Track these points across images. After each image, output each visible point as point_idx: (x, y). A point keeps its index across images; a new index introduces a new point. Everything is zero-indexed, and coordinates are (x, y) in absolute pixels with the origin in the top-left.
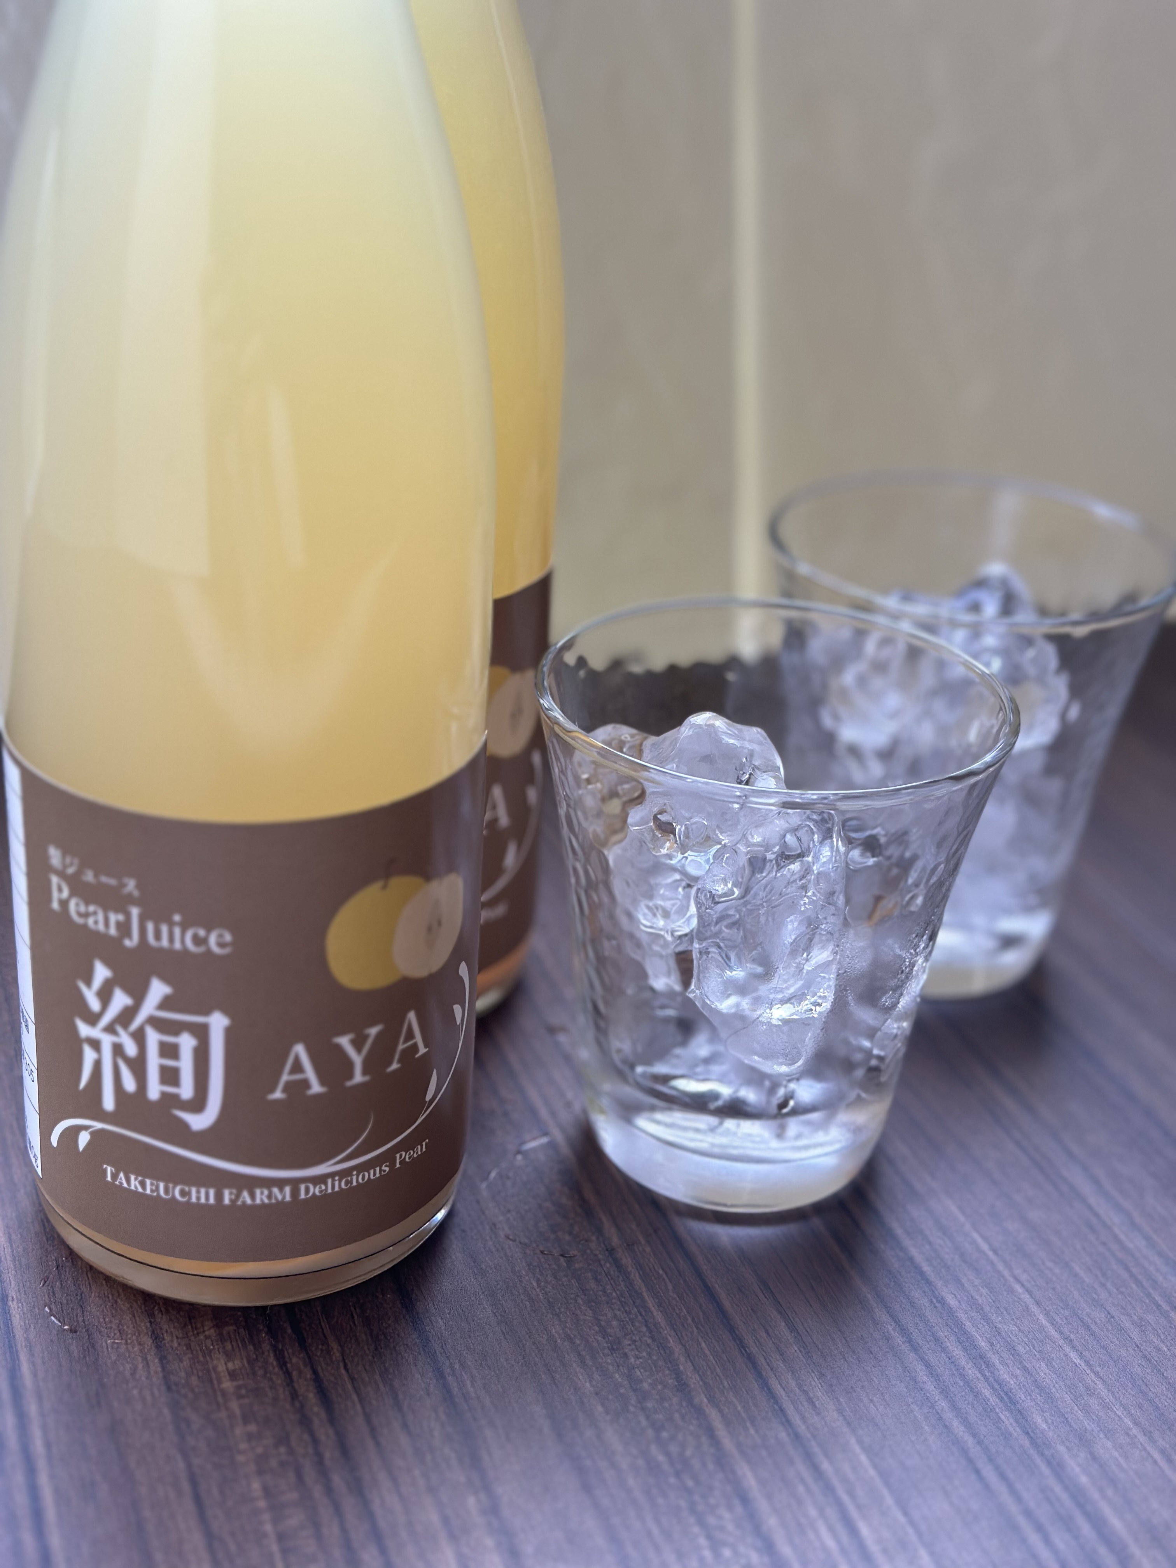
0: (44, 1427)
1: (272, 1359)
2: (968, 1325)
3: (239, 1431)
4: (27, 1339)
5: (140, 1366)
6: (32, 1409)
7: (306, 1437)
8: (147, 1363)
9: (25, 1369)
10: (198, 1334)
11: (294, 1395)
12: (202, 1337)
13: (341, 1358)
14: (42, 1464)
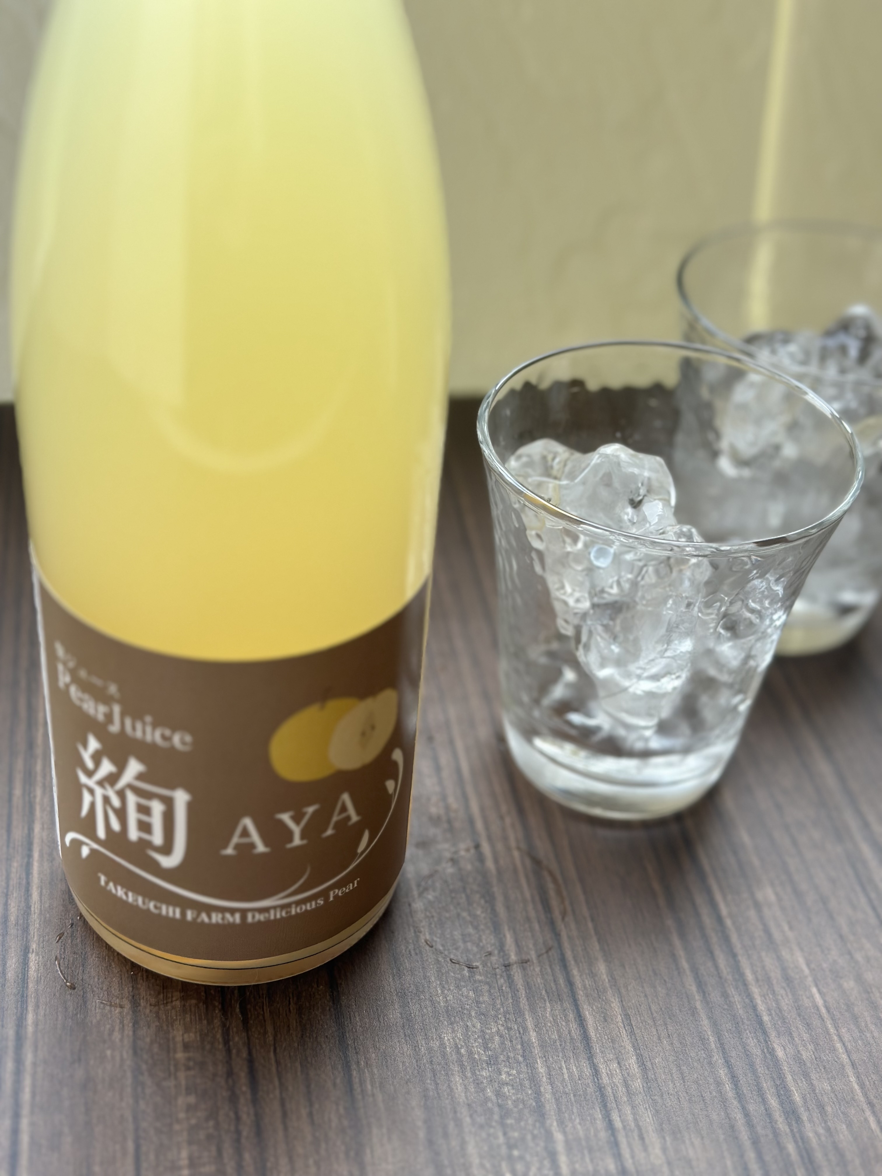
0: (34, 1075)
1: (219, 1036)
2: (789, 1078)
3: (181, 1101)
4: (37, 990)
5: (117, 1028)
6: (29, 1058)
7: (232, 1115)
8: (123, 1026)
9: (30, 1018)
10: (167, 1003)
11: (230, 1073)
12: (169, 1007)
13: (272, 1042)
14: (25, 1111)
